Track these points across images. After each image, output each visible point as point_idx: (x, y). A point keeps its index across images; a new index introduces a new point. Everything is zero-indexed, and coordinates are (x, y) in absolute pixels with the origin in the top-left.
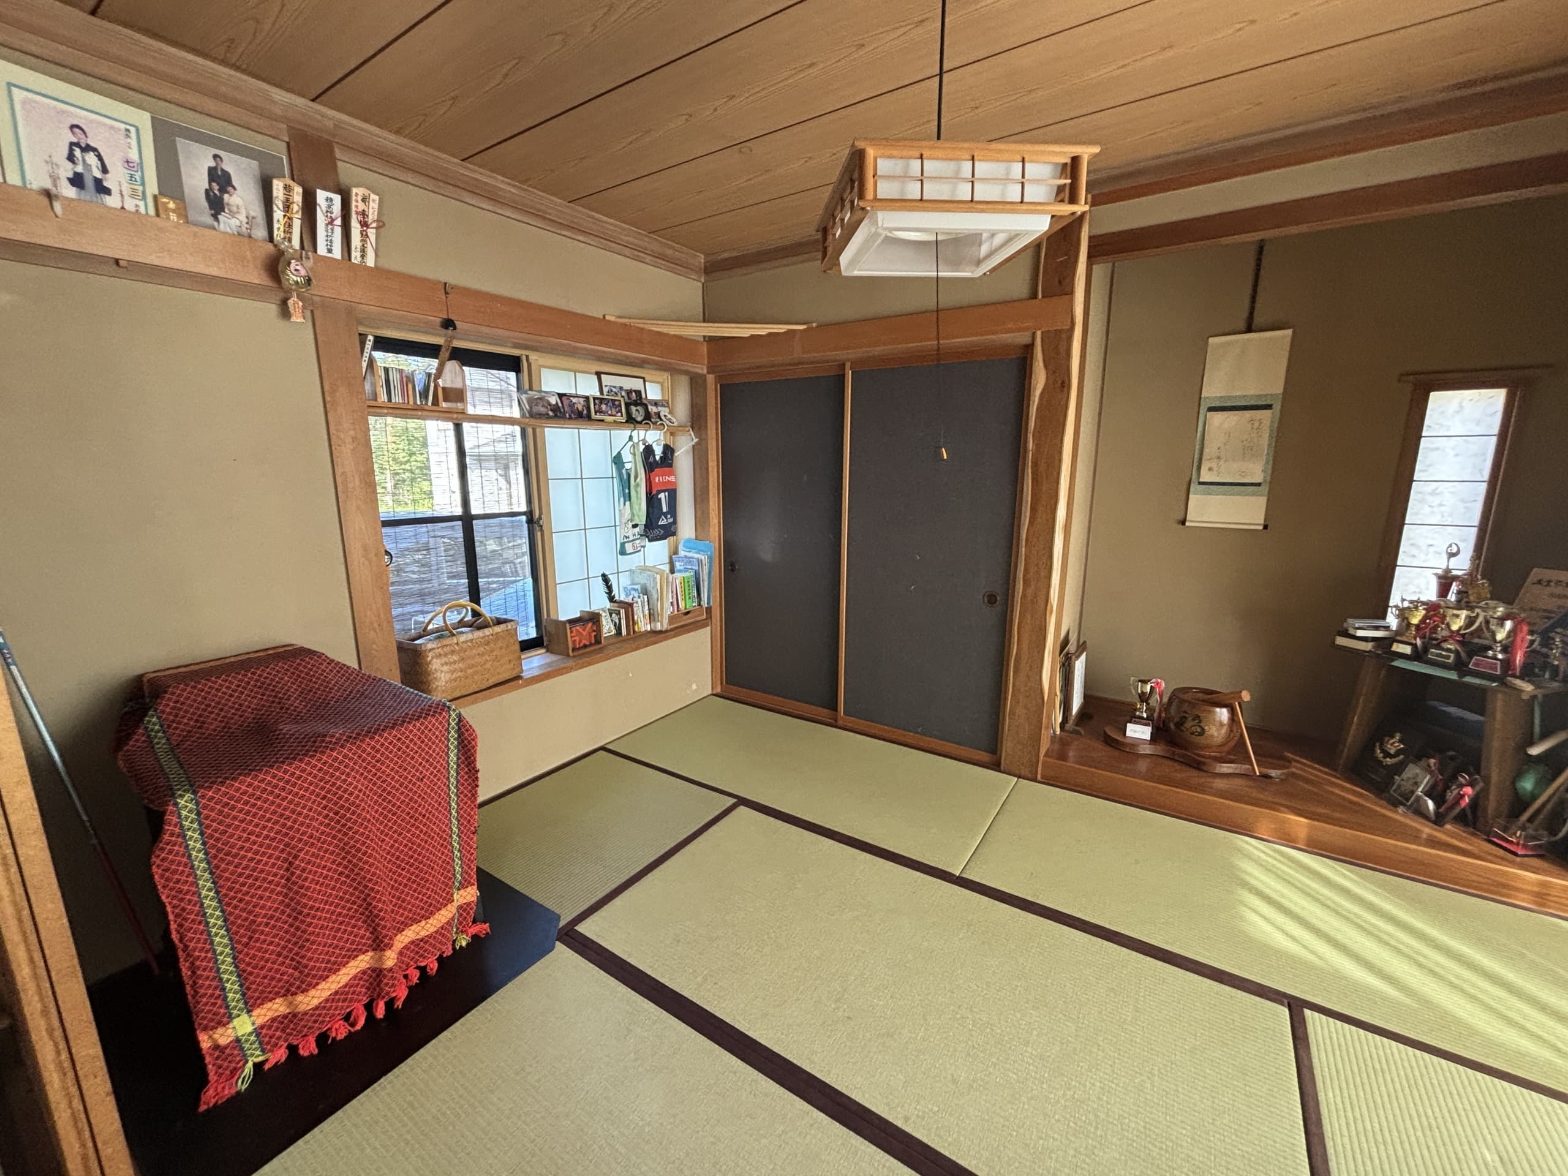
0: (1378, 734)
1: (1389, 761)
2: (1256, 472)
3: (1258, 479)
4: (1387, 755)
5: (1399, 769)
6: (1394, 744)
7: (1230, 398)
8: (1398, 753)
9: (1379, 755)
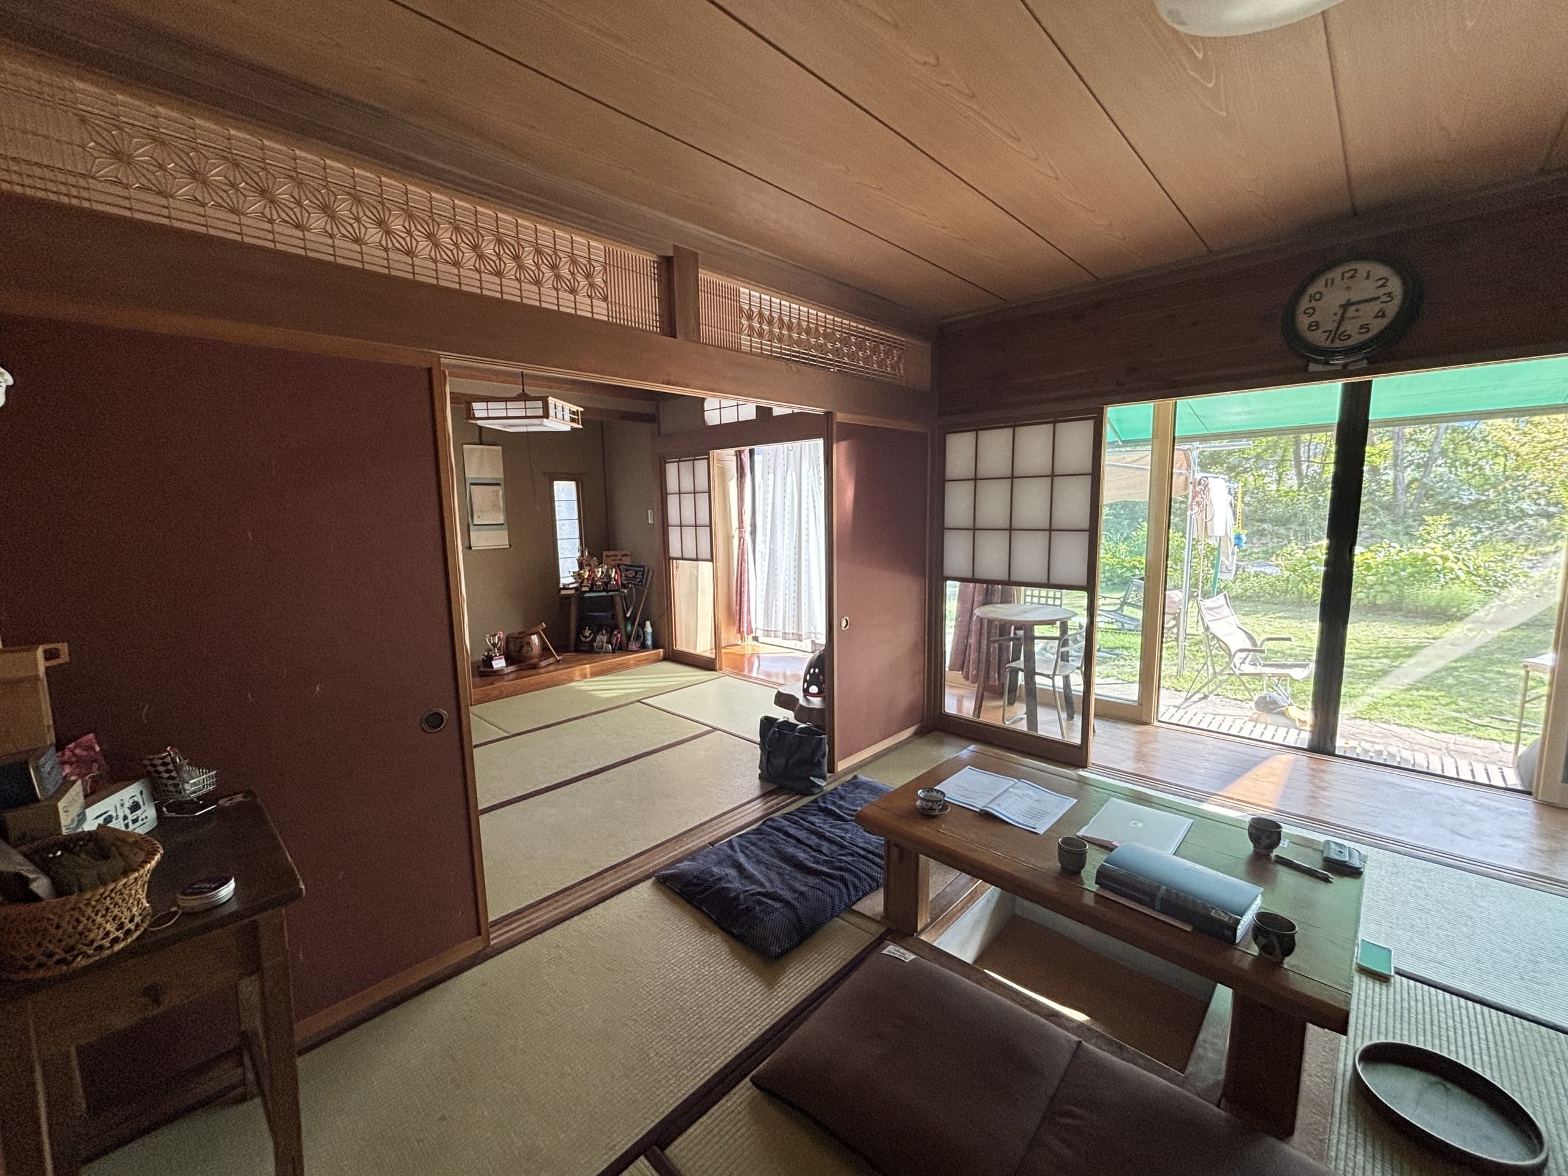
0: (580, 631)
1: (588, 639)
2: (501, 519)
3: (502, 522)
4: (586, 637)
5: (594, 640)
6: (587, 633)
7: (479, 479)
8: (590, 635)
9: (583, 639)
